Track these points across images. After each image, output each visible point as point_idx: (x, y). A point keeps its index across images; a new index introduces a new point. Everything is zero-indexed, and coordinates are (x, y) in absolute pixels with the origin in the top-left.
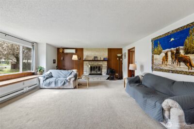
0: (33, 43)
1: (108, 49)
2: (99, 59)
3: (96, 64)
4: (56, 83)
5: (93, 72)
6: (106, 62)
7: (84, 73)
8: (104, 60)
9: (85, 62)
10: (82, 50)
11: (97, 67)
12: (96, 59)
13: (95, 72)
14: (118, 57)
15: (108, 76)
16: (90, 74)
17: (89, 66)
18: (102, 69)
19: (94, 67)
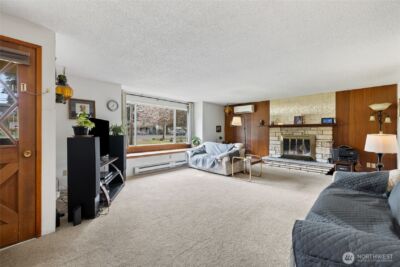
0: (187, 104)
1: (338, 93)
2: (308, 122)
3: (298, 133)
4: (204, 162)
5: (291, 153)
6: (331, 128)
7: (271, 152)
8: (324, 124)
9: (272, 130)
10: (267, 104)
11: (300, 142)
12: (299, 122)
13: (296, 153)
14: (375, 113)
15: (332, 166)
16: (283, 157)
17: (282, 138)
18: (315, 146)
19: (293, 141)
